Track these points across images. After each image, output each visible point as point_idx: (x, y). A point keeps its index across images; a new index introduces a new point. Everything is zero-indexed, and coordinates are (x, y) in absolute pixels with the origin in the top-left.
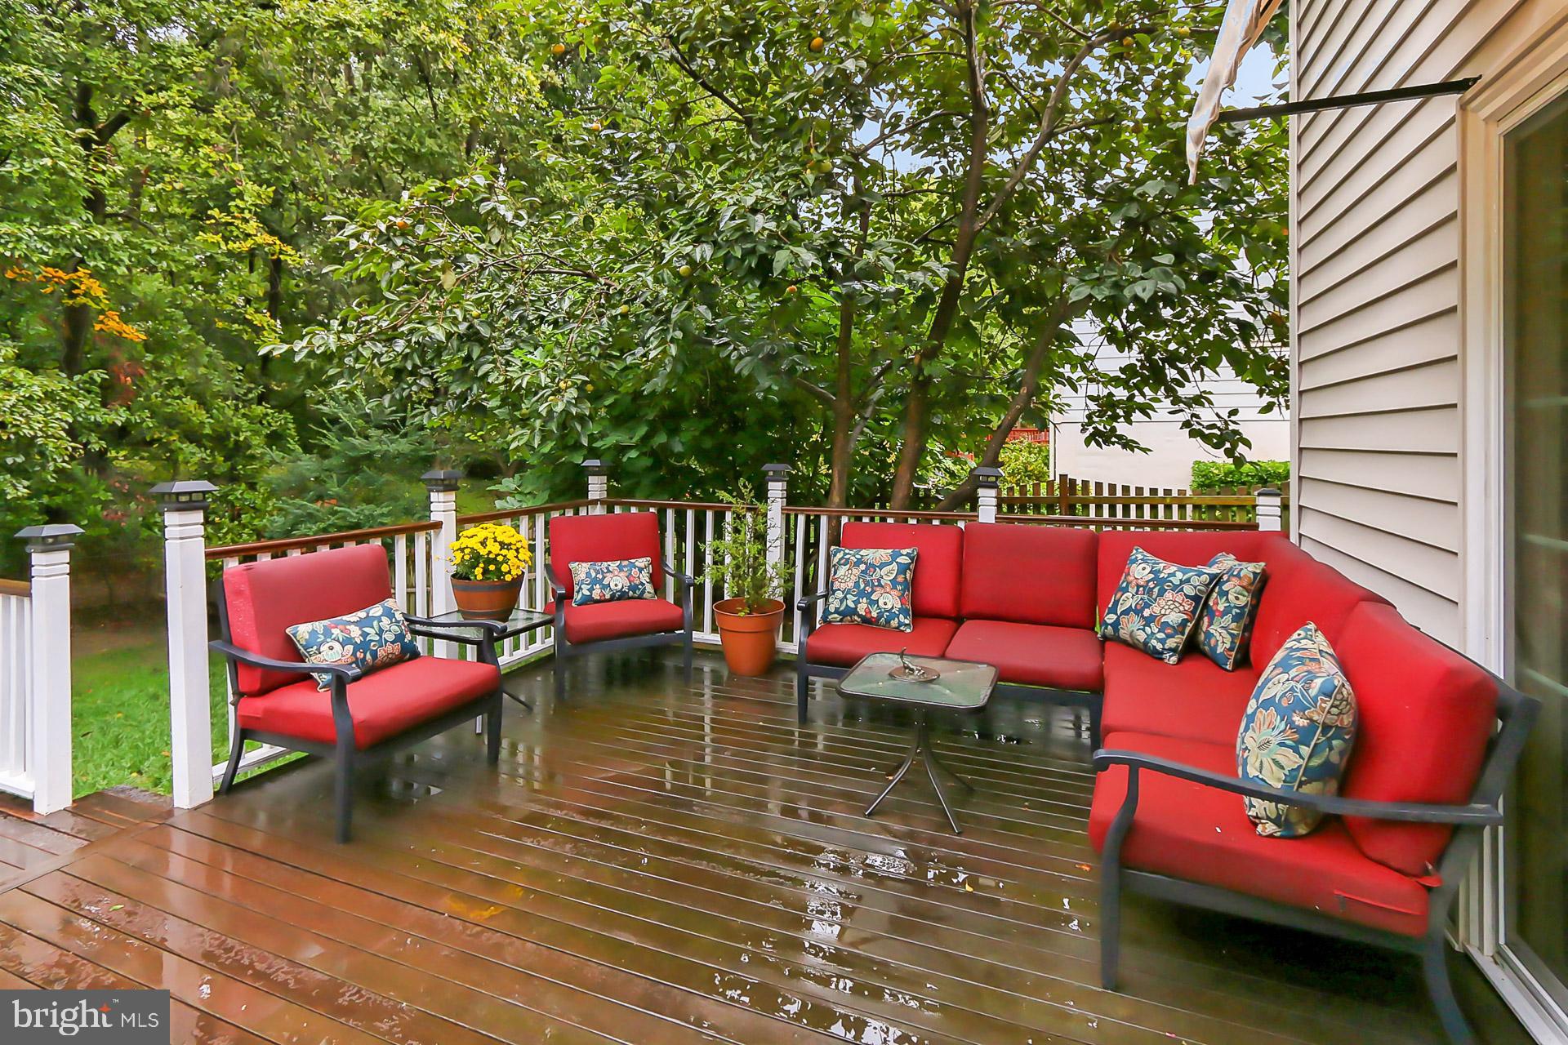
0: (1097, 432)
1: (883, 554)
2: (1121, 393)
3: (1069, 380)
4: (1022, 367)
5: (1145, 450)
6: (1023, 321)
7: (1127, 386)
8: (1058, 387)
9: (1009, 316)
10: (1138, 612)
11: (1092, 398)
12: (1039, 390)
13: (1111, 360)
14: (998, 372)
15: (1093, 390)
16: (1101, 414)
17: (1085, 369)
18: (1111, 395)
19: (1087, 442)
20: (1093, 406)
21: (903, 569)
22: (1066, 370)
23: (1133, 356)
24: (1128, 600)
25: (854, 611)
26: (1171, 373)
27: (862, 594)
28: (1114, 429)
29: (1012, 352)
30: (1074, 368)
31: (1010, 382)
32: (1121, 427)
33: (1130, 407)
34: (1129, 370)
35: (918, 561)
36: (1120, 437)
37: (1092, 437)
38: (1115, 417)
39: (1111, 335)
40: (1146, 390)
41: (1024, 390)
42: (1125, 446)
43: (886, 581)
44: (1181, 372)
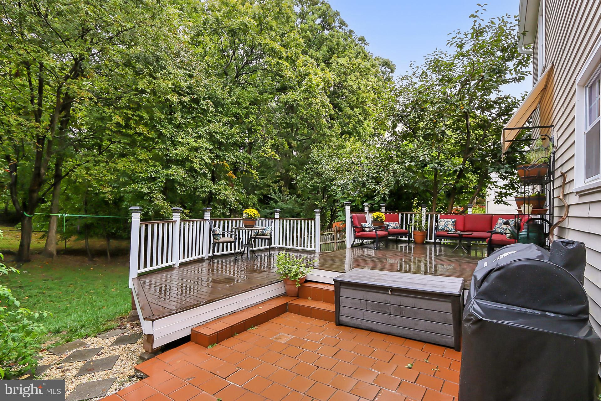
0: (498, 201)
1: (450, 220)
2: (504, 191)
3: (489, 187)
4: (477, 184)
5: (510, 205)
6: (477, 174)
7: (505, 189)
8: (487, 189)
9: (474, 173)
10: (499, 227)
11: (496, 192)
12: (481, 190)
13: (501, 183)
14: (471, 186)
15: (497, 190)
16: (499, 196)
17: (494, 185)
18: (501, 191)
19: (495, 203)
20: (497, 194)
21: (453, 222)
22: (489, 185)
23: (506, 182)
24: (497, 226)
25: (444, 229)
26: (516, 186)
27: (445, 226)
28: (502, 200)
29: (475, 181)
30: (491, 185)
31: (475, 188)
32: (504, 199)
33: (506, 194)
34: (506, 185)
35: (456, 221)
36: (504, 202)
37: (496, 202)
38: (502, 197)
39: (501, 176)
40: (510, 190)
41: (478, 190)
42: (505, 204)
43: (450, 224)
44: (518, 186)
